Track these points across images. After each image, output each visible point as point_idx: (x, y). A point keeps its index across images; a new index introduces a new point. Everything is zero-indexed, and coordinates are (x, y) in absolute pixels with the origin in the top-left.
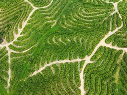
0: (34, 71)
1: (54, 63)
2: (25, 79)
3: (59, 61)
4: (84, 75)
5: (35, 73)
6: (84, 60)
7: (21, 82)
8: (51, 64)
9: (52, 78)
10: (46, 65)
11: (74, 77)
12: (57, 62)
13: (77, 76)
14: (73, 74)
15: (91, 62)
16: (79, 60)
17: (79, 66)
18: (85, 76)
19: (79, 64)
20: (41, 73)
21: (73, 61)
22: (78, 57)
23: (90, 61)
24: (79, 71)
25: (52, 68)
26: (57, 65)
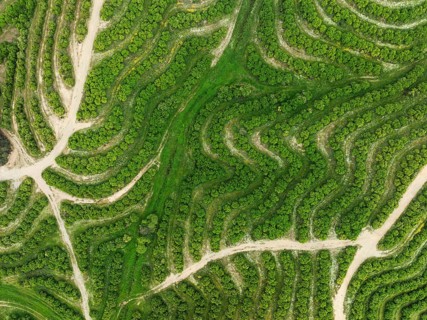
0: (166, 273)
1: (239, 247)
2: (140, 300)
3: (258, 242)
4: (349, 302)
5: (172, 280)
6: (355, 248)
7: (126, 308)
8: (226, 252)
9: (235, 301)
10: (208, 256)
11: (311, 308)
12: (249, 246)
13: (324, 305)
14: (311, 299)
15: (379, 254)
16: (334, 243)
17: (333, 269)
18: (352, 306)
19: (334, 261)
20: (194, 281)
21: (312, 245)
22: (332, 233)
23: (375, 248)
24: (332, 285)
25: (231, 268)
26: (248, 256)
